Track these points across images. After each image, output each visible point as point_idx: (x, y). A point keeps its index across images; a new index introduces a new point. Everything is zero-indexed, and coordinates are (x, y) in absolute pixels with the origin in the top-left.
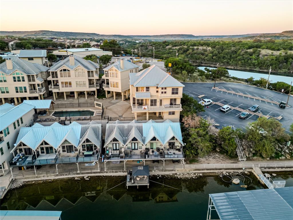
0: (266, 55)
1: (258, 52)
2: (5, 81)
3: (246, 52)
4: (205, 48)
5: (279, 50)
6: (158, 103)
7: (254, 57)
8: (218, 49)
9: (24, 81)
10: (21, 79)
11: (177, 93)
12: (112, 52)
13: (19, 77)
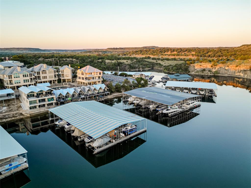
0: (109, 63)
1: (104, 61)
2: (19, 77)
3: (98, 61)
4: (71, 59)
5: (113, 60)
6: (95, 78)
7: (103, 64)
8: (81, 60)
9: (28, 76)
10: (27, 76)
11: (101, 74)
12: (23, 63)
13: (25, 75)
